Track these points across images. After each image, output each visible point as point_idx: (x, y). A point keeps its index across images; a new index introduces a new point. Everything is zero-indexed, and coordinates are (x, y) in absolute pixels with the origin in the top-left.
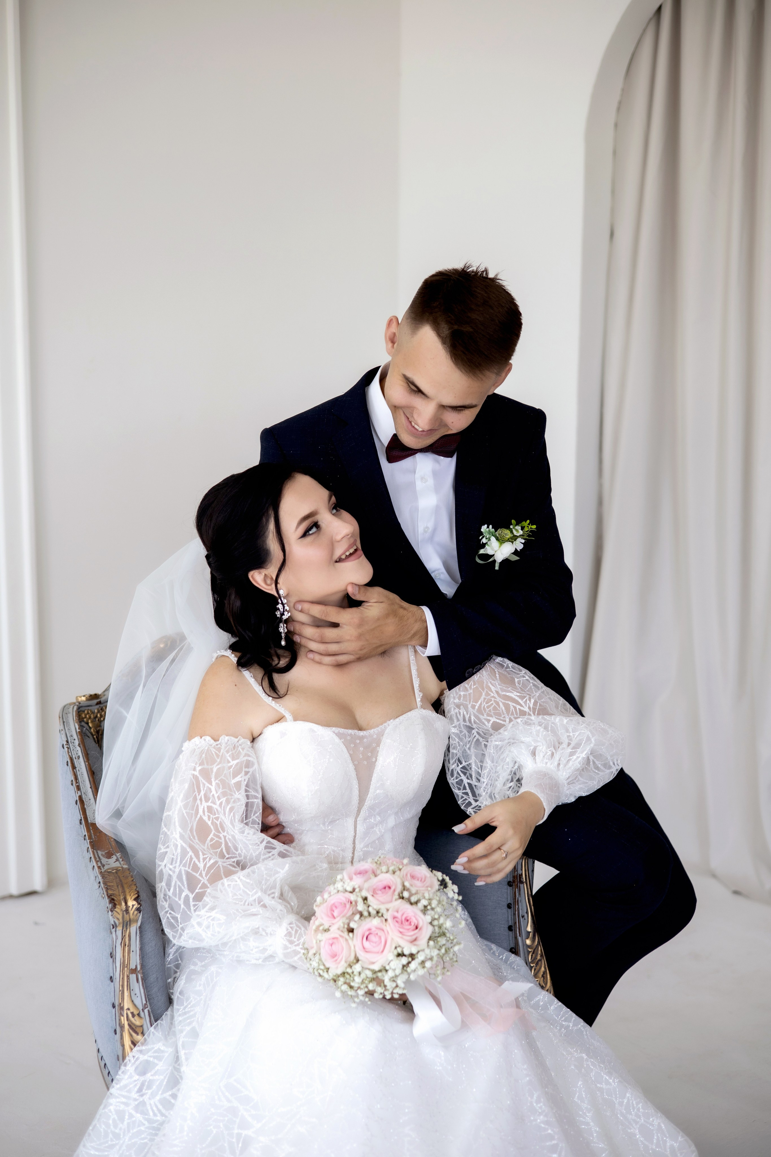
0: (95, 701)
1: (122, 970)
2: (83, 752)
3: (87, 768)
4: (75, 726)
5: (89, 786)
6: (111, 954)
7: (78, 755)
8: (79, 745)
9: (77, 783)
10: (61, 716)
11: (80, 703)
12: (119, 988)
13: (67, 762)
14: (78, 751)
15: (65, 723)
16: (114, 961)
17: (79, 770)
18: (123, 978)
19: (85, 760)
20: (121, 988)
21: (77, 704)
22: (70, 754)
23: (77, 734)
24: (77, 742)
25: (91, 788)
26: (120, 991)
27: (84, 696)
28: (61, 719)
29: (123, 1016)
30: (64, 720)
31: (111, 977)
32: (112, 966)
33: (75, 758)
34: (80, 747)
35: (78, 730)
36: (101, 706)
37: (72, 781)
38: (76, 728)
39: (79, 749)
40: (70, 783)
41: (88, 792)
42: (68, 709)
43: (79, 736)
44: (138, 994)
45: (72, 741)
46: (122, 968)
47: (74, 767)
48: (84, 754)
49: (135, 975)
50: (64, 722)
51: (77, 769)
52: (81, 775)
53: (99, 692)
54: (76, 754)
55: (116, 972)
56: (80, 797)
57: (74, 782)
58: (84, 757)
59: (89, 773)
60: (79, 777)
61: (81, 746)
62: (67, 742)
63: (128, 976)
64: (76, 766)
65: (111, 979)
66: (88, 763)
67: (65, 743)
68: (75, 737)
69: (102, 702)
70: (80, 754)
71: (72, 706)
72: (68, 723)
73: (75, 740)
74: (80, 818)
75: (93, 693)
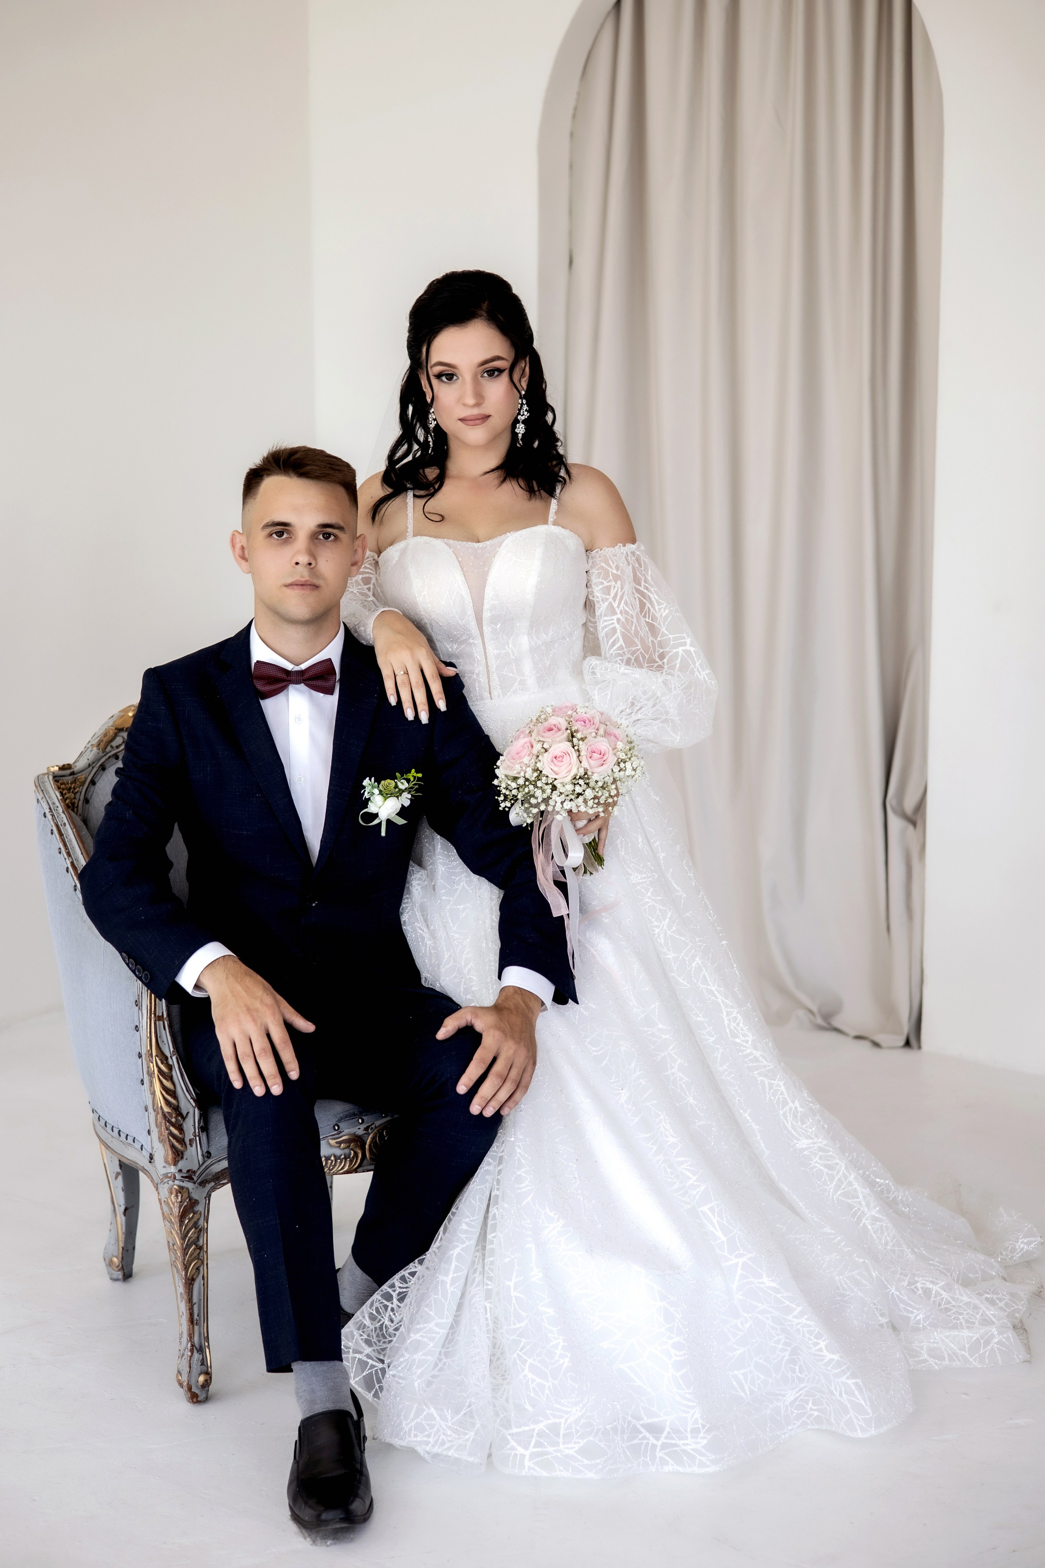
0: (69, 772)
1: (149, 1016)
2: (68, 819)
3: (76, 835)
4: (55, 794)
5: (80, 852)
6: (136, 1001)
7: (64, 822)
8: (63, 812)
9: (66, 849)
10: (37, 785)
11: (54, 773)
12: (147, 1036)
13: (52, 830)
14: (63, 818)
15: (44, 792)
16: (140, 1009)
17: (66, 837)
18: (150, 1025)
19: (72, 827)
20: (148, 1036)
21: (52, 773)
22: (55, 821)
23: (59, 801)
24: (60, 810)
25: (82, 854)
26: (148, 1038)
27: (57, 766)
28: (38, 787)
29: (152, 1063)
30: (43, 789)
31: (137, 1026)
32: (137, 1014)
33: (61, 825)
34: (64, 814)
35: (60, 798)
36: (75, 776)
37: (60, 849)
38: (57, 796)
39: (63, 815)
40: (57, 851)
41: (80, 858)
42: (43, 778)
43: (61, 804)
44: (166, 1041)
45: (55, 809)
46: (149, 1015)
47: (61, 834)
48: (69, 821)
49: (162, 1022)
50: (42, 791)
51: (65, 836)
52: (69, 842)
53: (71, 762)
54: (61, 821)
55: (142, 1020)
56: (72, 864)
57: (63, 849)
58: (71, 824)
59: (77, 839)
60: (68, 844)
61: (66, 813)
62: (50, 809)
63: (155, 1024)
64: (63, 833)
65: (137, 1028)
66: (76, 829)
67: (47, 811)
68: (57, 804)
69: (75, 773)
70: (65, 820)
71: (46, 776)
72: (48, 793)
73: (58, 807)
74: (74, 884)
75: (66, 763)
